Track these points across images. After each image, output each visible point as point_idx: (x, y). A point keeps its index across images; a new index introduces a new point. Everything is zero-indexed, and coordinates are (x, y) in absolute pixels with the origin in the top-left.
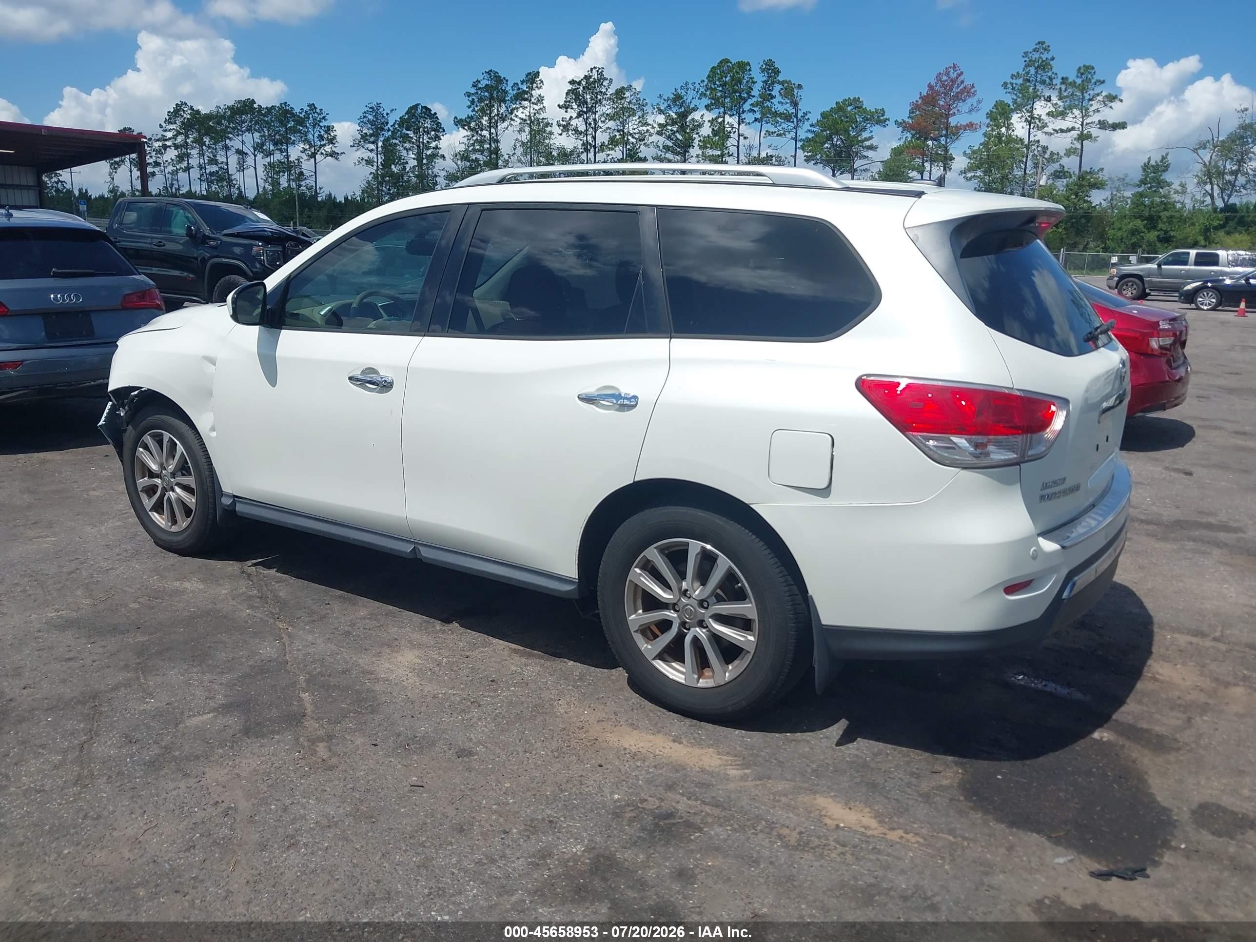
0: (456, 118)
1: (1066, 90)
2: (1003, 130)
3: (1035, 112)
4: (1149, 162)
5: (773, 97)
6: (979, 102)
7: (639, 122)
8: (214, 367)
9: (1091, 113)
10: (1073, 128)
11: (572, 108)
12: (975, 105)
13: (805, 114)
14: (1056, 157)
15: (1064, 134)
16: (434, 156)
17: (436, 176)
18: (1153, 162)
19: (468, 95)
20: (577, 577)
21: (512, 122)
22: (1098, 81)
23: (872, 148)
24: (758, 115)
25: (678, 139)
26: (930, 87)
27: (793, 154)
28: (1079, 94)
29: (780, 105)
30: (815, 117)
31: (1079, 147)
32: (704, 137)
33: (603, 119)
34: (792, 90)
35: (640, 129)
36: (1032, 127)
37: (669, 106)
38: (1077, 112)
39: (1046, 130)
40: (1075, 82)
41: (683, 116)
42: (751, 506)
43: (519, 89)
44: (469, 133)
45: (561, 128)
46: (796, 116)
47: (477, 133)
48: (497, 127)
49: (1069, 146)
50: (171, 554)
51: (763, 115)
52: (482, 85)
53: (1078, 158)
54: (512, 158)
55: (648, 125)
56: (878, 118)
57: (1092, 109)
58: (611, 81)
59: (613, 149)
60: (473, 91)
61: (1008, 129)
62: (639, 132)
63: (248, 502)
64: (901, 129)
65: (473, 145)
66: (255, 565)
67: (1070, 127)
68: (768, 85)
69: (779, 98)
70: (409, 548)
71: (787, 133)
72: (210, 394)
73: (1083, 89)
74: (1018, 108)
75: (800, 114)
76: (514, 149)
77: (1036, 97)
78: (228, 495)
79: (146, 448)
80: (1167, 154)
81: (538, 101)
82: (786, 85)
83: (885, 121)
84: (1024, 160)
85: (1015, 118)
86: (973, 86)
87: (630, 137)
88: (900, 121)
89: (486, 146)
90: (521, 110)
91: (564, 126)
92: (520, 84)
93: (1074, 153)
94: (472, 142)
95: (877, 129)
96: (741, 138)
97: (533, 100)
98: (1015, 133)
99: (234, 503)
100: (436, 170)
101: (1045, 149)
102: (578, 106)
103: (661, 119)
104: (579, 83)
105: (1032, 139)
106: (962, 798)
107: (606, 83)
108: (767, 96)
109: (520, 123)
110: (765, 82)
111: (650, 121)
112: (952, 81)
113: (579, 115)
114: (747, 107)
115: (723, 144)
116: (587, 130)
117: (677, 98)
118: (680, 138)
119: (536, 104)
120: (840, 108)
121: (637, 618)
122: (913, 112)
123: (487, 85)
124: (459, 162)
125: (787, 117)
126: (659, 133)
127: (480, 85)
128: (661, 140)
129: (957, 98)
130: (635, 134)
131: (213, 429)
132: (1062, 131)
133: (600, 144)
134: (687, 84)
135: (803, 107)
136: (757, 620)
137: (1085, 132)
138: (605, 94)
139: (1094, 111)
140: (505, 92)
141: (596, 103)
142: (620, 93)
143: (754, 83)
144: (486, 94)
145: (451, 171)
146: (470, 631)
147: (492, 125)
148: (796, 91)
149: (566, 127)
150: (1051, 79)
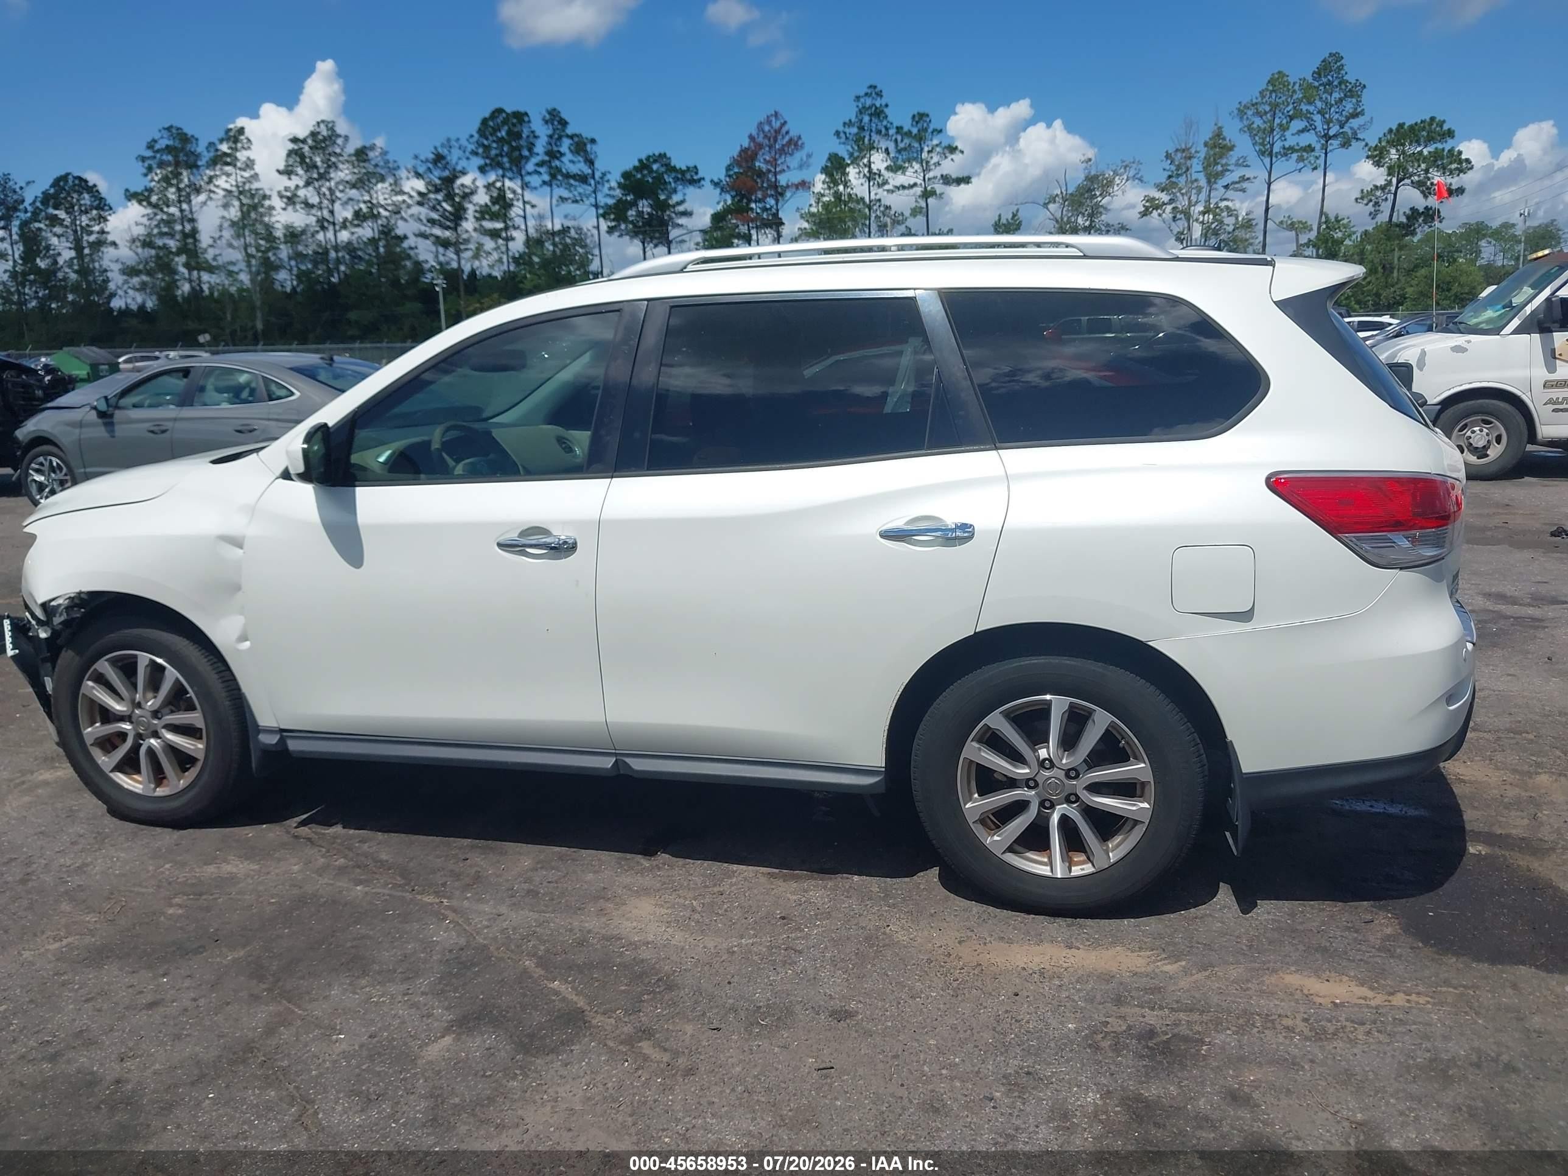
0: (127, 190)
1: (902, 141)
2: (841, 188)
3: (873, 166)
4: (999, 220)
5: (562, 154)
6: (809, 156)
7: (392, 190)
8: (241, 551)
9: (933, 167)
10: (915, 185)
11: (297, 175)
12: (805, 159)
13: (604, 174)
14: (900, 218)
15: (906, 191)
16: (98, 244)
17: (106, 271)
18: (1003, 221)
19: (143, 159)
20: (884, 765)
21: (212, 195)
22: (934, 130)
23: (686, 214)
24: (546, 178)
25: (445, 210)
26: (752, 138)
27: (596, 224)
28: (916, 145)
29: (572, 164)
30: (614, 179)
31: (924, 205)
32: (481, 206)
33: (341, 187)
34: (585, 145)
35: (395, 198)
36: (871, 184)
37: (429, 169)
38: (916, 166)
39: (886, 187)
40: (910, 132)
41: (449, 181)
42: (1149, 643)
43: (217, 150)
44: (149, 211)
45: (285, 200)
46: (593, 177)
47: (162, 210)
48: (190, 201)
49: (914, 205)
50: (159, 830)
51: (553, 176)
52: (162, 144)
53: (925, 219)
54: (218, 242)
55: (404, 193)
56: (690, 177)
57: (932, 162)
58: (346, 138)
59: (358, 226)
60: (149, 153)
61: (846, 186)
62: (394, 204)
63: (310, 735)
64: (718, 190)
65: (157, 226)
66: (303, 823)
67: (912, 183)
68: (555, 138)
69: (569, 156)
70: (608, 763)
71: (585, 199)
72: (238, 588)
73: (920, 139)
74: (855, 161)
75: (598, 175)
76: (221, 231)
77: (871, 147)
78: (270, 731)
79: (101, 680)
80: (1018, 211)
81: (247, 166)
82: (576, 139)
83: (700, 180)
84: (867, 222)
85: (852, 171)
86: (799, 138)
87: (381, 210)
88: (716, 180)
89: (178, 227)
90: (224, 178)
91: (289, 198)
92: (217, 142)
93: (920, 212)
94: (155, 223)
95: (691, 191)
96: (528, 207)
97: (239, 164)
98: (855, 190)
99: (282, 741)
100: (106, 263)
101: (888, 208)
102: (306, 171)
103: (420, 185)
104: (304, 141)
105: (873, 197)
106: (1420, 945)
107: (340, 141)
108: (553, 154)
109: (225, 196)
110: (551, 137)
111: (406, 189)
112: (776, 131)
113: (308, 184)
114: (530, 167)
115: (505, 215)
116: (321, 203)
117: (439, 159)
118: (449, 208)
119: (244, 170)
120: (644, 165)
121: (975, 805)
122: (730, 170)
123: (167, 146)
124: (140, 250)
125: (583, 179)
126: (420, 204)
127: (157, 147)
128: (424, 212)
129: (782, 151)
130: (388, 205)
131: (243, 638)
132: (904, 187)
133: (341, 220)
134: (449, 140)
135: (600, 166)
136: (1152, 783)
137: (929, 188)
138: (341, 155)
139: (935, 164)
140: (198, 156)
141: (329, 167)
142: (361, 154)
143: (536, 137)
144: (170, 158)
145: (128, 263)
146: (692, 861)
147: (184, 197)
148: (589, 147)
149: (291, 200)
150: (887, 129)
